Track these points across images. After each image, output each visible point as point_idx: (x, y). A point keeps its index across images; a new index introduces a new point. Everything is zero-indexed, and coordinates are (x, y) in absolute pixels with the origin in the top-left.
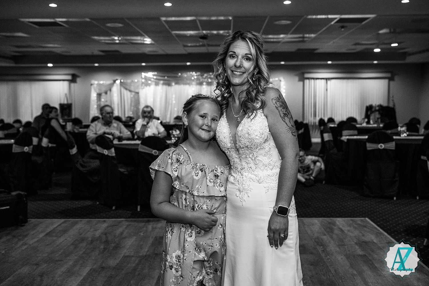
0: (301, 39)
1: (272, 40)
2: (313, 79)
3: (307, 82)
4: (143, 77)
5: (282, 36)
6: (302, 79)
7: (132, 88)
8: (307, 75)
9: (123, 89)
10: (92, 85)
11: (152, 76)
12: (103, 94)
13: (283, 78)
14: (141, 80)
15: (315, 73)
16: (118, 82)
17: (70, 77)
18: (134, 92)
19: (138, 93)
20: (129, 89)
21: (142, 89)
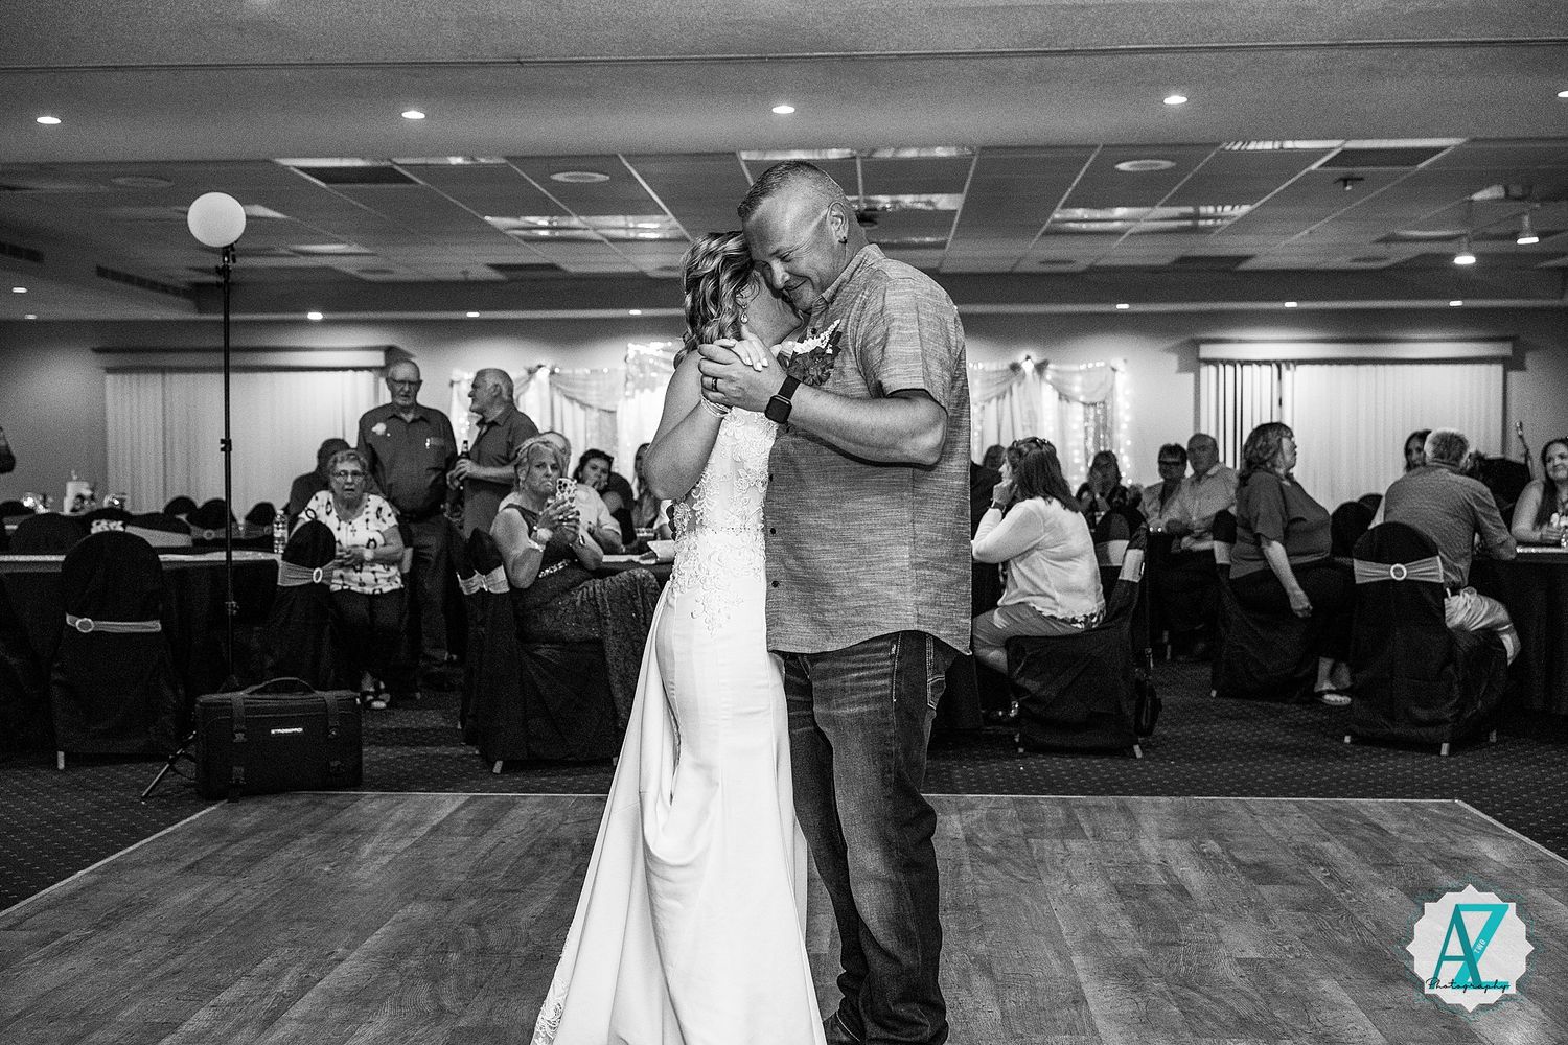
0: (1188, 223)
1: (1084, 226)
2: (1232, 362)
3: (1207, 373)
4: (632, 355)
5: (1120, 212)
6: (1194, 362)
7: (592, 397)
8: (1207, 351)
9: (558, 399)
10: (452, 384)
11: (661, 354)
13: (1125, 361)
14: (622, 367)
15: (1240, 341)
16: (543, 375)
17: (378, 359)
18: (599, 410)
19: (612, 412)
20: (579, 398)
21: (627, 397)
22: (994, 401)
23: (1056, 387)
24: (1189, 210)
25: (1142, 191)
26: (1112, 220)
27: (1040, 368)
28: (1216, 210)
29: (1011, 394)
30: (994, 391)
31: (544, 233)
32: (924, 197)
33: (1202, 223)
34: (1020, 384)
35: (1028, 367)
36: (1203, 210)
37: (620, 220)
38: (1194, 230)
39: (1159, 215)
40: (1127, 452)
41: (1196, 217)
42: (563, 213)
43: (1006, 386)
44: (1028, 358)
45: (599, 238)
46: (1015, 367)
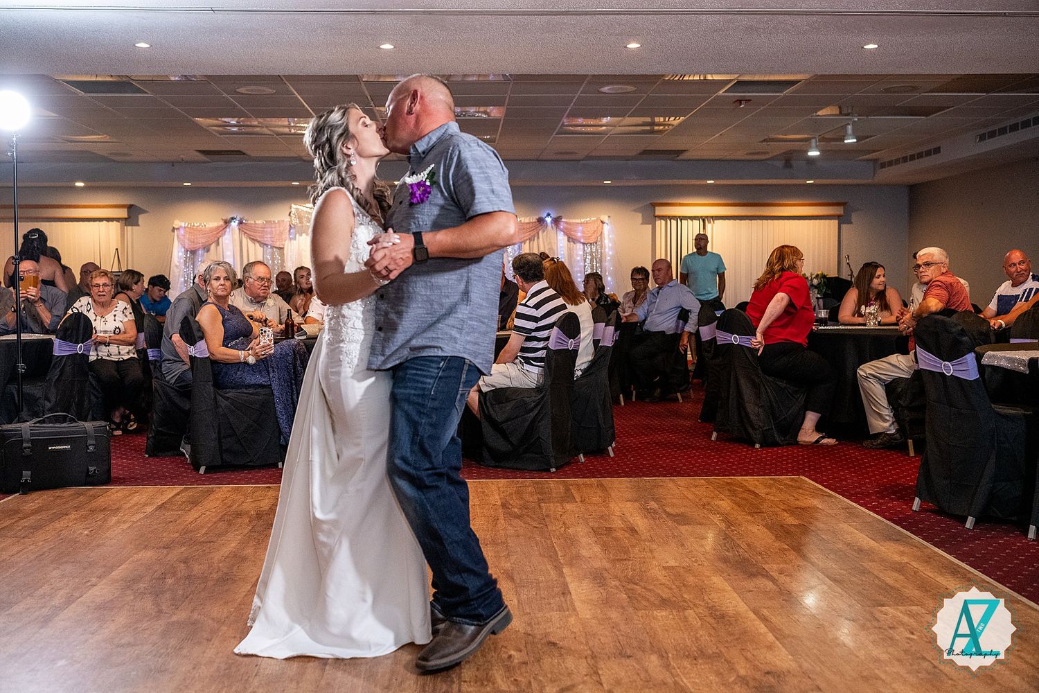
0: (648, 128)
1: (583, 129)
2: (675, 218)
3: (660, 224)
4: (293, 211)
5: (605, 120)
6: (651, 218)
7: (267, 239)
8: (660, 211)
9: (244, 240)
10: (174, 229)
12: (200, 252)
13: (609, 217)
14: (287, 219)
15: (681, 205)
16: (234, 224)
17: (123, 213)
18: (273, 247)
19: (282, 248)
20: (259, 239)
21: (291, 239)
22: (528, 242)
23: (566, 234)
24: (648, 119)
25: (617, 107)
26: (601, 126)
27: (556, 221)
28: (665, 121)
29: (538, 238)
30: (527, 235)
31: (235, 129)
32: (482, 109)
33: (656, 128)
34: (544, 231)
35: (549, 220)
36: (657, 119)
37: (285, 121)
38: (652, 132)
39: (629, 123)
40: (610, 275)
41: (653, 124)
42: (246, 116)
43: (535, 231)
44: (548, 215)
45: (269, 132)
46: (541, 221)
